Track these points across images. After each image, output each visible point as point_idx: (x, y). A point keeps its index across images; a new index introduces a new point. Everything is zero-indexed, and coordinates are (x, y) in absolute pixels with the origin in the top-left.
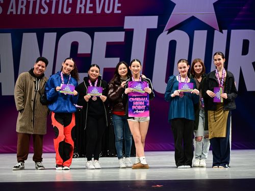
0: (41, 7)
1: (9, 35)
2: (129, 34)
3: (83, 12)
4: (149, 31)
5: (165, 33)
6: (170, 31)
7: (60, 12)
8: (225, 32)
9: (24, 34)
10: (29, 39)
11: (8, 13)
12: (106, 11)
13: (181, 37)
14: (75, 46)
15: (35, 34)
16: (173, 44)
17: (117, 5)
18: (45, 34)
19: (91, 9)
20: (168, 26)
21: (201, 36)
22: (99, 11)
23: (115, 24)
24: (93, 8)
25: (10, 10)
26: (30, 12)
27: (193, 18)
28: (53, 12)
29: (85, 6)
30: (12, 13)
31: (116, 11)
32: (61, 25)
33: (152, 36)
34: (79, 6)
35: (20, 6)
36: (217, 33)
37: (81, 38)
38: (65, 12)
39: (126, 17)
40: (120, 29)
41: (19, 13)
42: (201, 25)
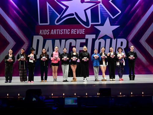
0: (61, 32)
1: (51, 40)
2: (87, 40)
3: (73, 33)
4: (93, 39)
5: (98, 40)
6: (99, 39)
7: (66, 34)
8: (116, 39)
9: (56, 40)
10: (57, 42)
11: (51, 34)
12: (80, 33)
13: (102, 41)
14: (71, 44)
15: (59, 40)
16: (100, 43)
17: (83, 31)
18: (62, 40)
19: (75, 33)
20: (98, 38)
21: (108, 41)
22: (78, 33)
23: (82, 37)
24: (76, 32)
25: (51, 33)
26: (57, 34)
27: (106, 35)
28: (64, 34)
29: (74, 32)
30: (52, 34)
31: (83, 33)
32: (67, 37)
33: (94, 41)
34: (72, 32)
35: (54, 32)
36: (113, 40)
37: (73, 41)
38: (68, 33)
39: (86, 35)
40: (84, 38)
41: (54, 34)
42: (108, 37)
